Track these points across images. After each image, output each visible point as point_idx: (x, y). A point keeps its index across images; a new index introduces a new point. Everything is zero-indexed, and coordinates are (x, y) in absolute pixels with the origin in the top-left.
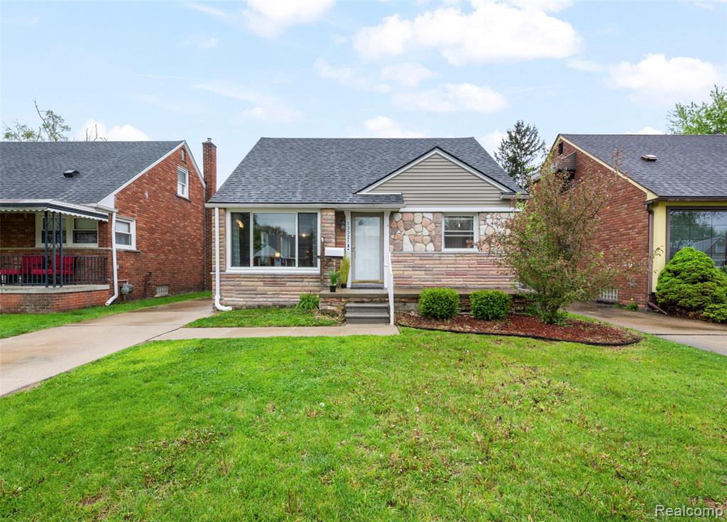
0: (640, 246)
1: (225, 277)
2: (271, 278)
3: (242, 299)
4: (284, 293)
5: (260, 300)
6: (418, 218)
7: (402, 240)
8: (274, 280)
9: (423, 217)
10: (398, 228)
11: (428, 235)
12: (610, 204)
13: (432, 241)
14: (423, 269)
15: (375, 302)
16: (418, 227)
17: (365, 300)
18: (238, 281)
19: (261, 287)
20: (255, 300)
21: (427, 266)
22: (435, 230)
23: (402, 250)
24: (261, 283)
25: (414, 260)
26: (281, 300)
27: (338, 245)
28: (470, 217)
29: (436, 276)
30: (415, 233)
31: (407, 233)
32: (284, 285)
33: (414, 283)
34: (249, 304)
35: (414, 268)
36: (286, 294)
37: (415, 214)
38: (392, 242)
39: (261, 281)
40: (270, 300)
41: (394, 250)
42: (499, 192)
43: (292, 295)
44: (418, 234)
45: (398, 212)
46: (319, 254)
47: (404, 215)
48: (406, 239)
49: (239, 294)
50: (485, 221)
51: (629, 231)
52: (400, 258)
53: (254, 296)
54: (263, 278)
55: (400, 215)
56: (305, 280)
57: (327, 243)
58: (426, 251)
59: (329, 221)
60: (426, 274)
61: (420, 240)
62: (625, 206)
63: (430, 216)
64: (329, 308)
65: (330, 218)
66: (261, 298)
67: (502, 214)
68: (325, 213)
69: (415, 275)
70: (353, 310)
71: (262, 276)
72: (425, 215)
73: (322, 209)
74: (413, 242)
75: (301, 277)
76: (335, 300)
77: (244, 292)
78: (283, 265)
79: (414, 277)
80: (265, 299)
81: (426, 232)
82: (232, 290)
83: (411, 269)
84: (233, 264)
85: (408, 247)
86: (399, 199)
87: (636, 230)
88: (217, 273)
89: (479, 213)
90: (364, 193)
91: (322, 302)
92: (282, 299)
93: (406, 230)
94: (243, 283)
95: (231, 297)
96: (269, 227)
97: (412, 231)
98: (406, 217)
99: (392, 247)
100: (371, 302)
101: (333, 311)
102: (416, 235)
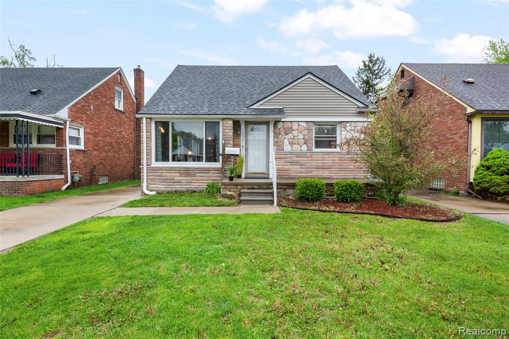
0: (462, 147)
1: (151, 170)
2: (185, 170)
3: (163, 186)
4: (195, 181)
5: (177, 187)
6: (295, 126)
7: (283, 142)
8: (187, 172)
9: (299, 125)
10: (280, 133)
11: (303, 139)
12: (439, 116)
13: (305, 143)
14: (298, 164)
15: (263, 189)
16: (295, 133)
17: (255, 187)
18: (160, 172)
19: (177, 177)
20: (172, 187)
21: (302, 162)
22: (308, 134)
23: (283, 150)
24: (178, 174)
25: (292, 157)
26: (193, 187)
27: (235, 146)
28: (334, 125)
29: (308, 169)
30: (293, 137)
31: (287, 137)
32: (195, 176)
33: (292, 174)
34: (169, 189)
35: (292, 163)
36: (195, 183)
37: (293, 123)
38: (276, 144)
39: (178, 173)
40: (184, 187)
41: (277, 150)
42: (356, 106)
43: (200, 183)
44: (295, 138)
45: (280, 121)
46: (221, 153)
47: (285, 123)
48: (286, 142)
49: (161, 182)
50: (345, 128)
51: (453, 136)
52: (281, 156)
53: (172, 184)
54: (179, 170)
55: (282, 123)
56: (210, 172)
57: (227, 144)
58: (301, 150)
59: (228, 128)
60: (301, 168)
61: (297, 143)
62: (451, 117)
63: (304, 124)
64: (228, 193)
65: (229, 125)
66: (177, 185)
67: (358, 123)
68: (225, 122)
69: (293, 168)
70: (246, 194)
71: (178, 169)
72: (300, 123)
73: (223, 119)
74: (291, 144)
75: (208, 170)
76: (233, 187)
77: (164, 181)
78: (194, 160)
79: (292, 170)
80: (180, 186)
81: (301, 136)
82: (156, 179)
83: (289, 164)
84: (157, 160)
85: (287, 148)
86: (281, 111)
87: (458, 135)
88: (145, 167)
89: (341, 122)
90: (255, 107)
91: (223, 188)
92: (193, 186)
93: (286, 134)
94: (164, 174)
95: (155, 184)
96: (184, 132)
97: (290, 136)
98: (286, 125)
99: (276, 147)
100: (260, 188)
101: (231, 195)
102: (293, 139)
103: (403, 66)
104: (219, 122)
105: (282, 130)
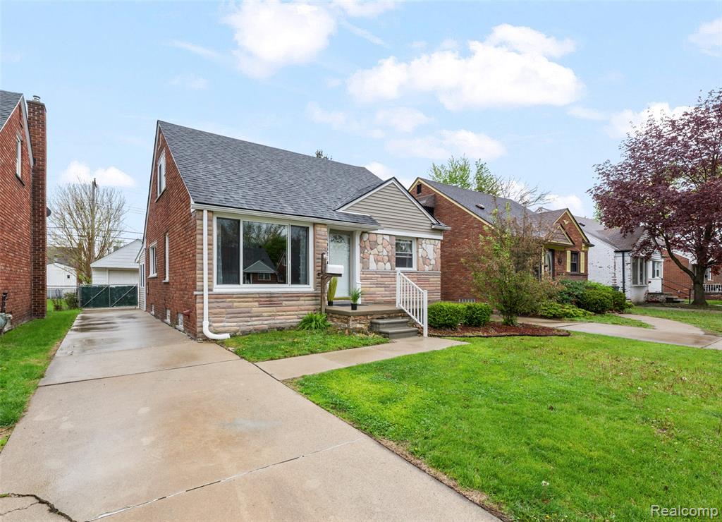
1: (215, 298)
2: (267, 297)
3: (235, 324)
4: (280, 313)
5: (256, 323)
6: (380, 241)
7: (369, 259)
8: (270, 300)
9: (383, 239)
10: (365, 248)
11: (387, 255)
13: (389, 261)
14: (383, 286)
15: (392, 318)
16: (380, 247)
17: (385, 316)
18: (230, 302)
19: (255, 308)
20: (249, 323)
21: (386, 283)
22: (392, 250)
23: (368, 268)
24: (256, 304)
25: (378, 277)
26: (278, 321)
28: (411, 240)
29: (391, 293)
30: (377, 253)
31: (372, 252)
32: (280, 305)
33: (378, 298)
34: (244, 328)
35: (378, 285)
36: (282, 315)
37: (378, 236)
38: (362, 260)
39: (256, 301)
40: (266, 322)
41: (363, 268)
42: (430, 222)
43: (289, 316)
44: (380, 254)
46: (311, 271)
47: (371, 235)
48: (372, 258)
49: (231, 318)
50: (421, 245)
52: (367, 276)
53: (249, 319)
54: (258, 297)
55: (367, 235)
56: (302, 298)
58: (385, 269)
59: (324, 237)
60: (386, 291)
61: (381, 260)
63: (387, 238)
64: (358, 326)
65: (323, 233)
66: (256, 320)
67: (431, 241)
68: (318, 229)
69: (378, 291)
71: (257, 296)
72: (385, 237)
73: (314, 224)
74: (377, 261)
75: (297, 296)
76: (362, 317)
77: (236, 315)
79: (377, 293)
80: (260, 322)
81: (385, 253)
82: (222, 313)
83: (374, 286)
84: (218, 284)
85: (373, 266)
86: (371, 220)
88: (206, 293)
89: (417, 238)
90: (340, 211)
92: (280, 320)
93: (372, 249)
94: (235, 304)
95: (221, 322)
97: (375, 251)
98: (372, 238)
99: (361, 265)
100: (390, 317)
101: (362, 328)
102: (378, 255)
103: (419, 180)
104: (308, 228)
105: (367, 243)
